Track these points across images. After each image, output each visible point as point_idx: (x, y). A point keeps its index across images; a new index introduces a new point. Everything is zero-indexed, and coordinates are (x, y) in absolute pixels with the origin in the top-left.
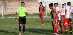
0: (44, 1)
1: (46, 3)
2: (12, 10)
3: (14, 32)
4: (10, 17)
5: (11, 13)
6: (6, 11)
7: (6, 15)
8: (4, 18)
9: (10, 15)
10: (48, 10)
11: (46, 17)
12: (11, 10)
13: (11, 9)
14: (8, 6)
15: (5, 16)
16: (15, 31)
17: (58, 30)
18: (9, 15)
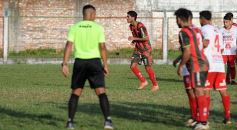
0: (157, 3)
1: (164, 11)
2: (41, 34)
3: (49, 117)
4: (30, 61)
5: (36, 45)
6: (20, 38)
7: (17, 51)
8: (10, 62)
9: (32, 53)
10: (171, 37)
11: (165, 61)
12: (35, 34)
13: (35, 29)
14: (25, 20)
15: (12, 55)
16: (51, 113)
17: (205, 110)
18: (28, 51)
